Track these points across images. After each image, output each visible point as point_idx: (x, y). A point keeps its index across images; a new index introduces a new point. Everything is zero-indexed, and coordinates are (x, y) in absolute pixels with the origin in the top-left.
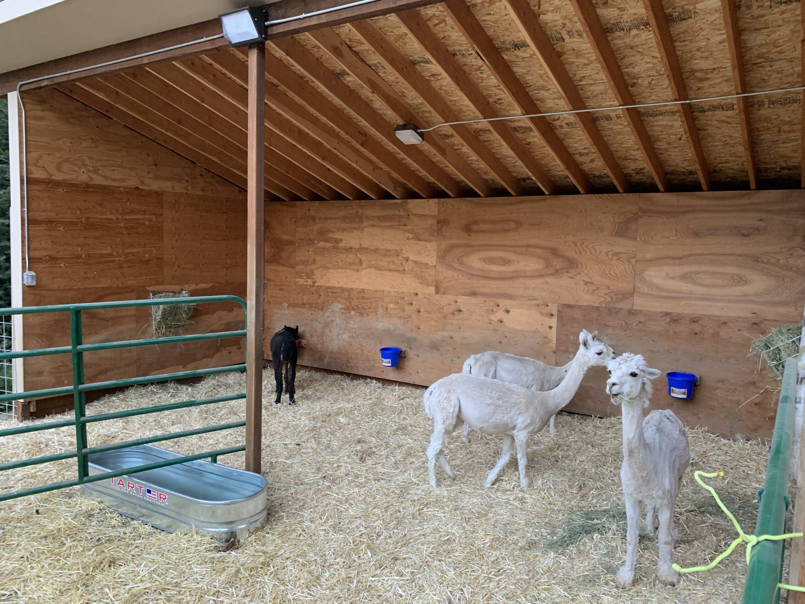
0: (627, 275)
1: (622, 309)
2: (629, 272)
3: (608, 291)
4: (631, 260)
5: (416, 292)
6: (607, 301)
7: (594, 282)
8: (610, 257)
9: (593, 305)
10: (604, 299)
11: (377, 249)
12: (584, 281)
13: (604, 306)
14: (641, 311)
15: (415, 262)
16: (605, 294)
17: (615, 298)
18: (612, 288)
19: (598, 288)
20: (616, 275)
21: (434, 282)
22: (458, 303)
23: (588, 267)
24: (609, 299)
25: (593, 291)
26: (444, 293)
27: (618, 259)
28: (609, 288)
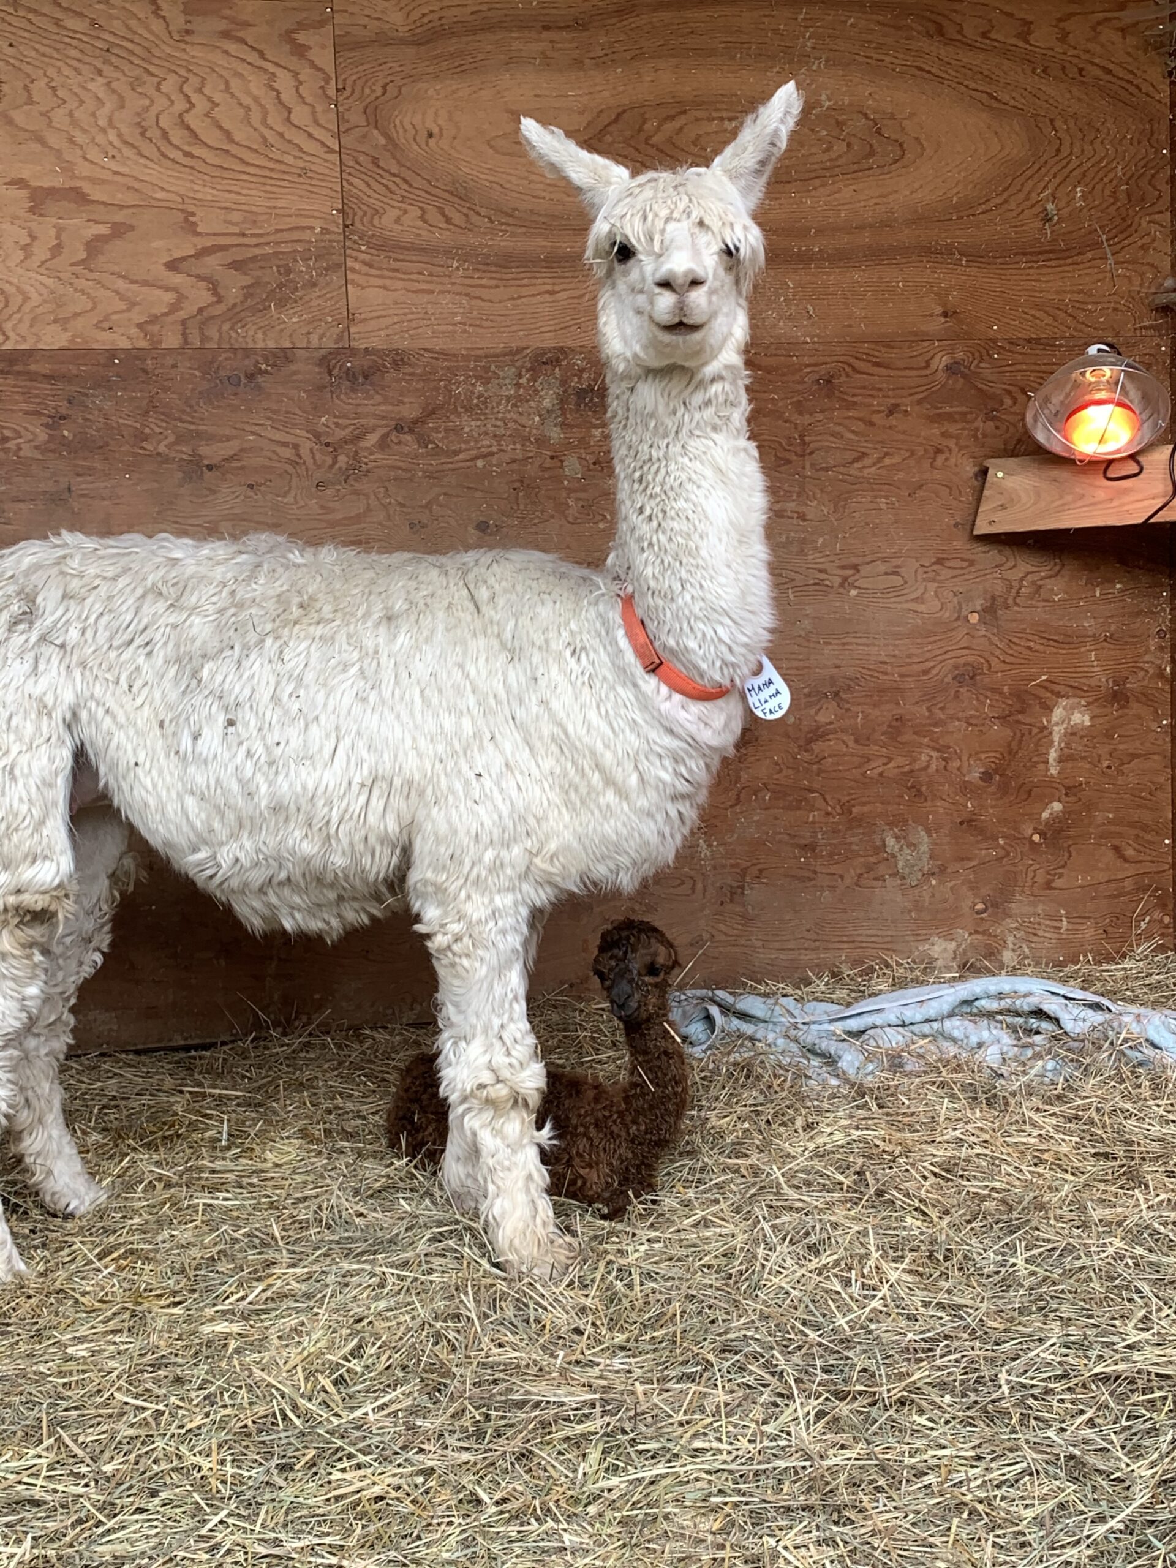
0: (292, 134)
1: (283, 357)
2: (301, 115)
3: (186, 247)
4: (306, 37)
6: (189, 309)
7: (96, 193)
9: (103, 339)
10: (170, 297)
12: (21, 183)
13: (172, 340)
14: (399, 359)
16: (173, 266)
17: (234, 286)
18: (209, 222)
19: (119, 231)
20: (228, 134)
23: (39, 88)
24: (201, 296)
25: (94, 246)
27: (226, 35)
28: (189, 226)
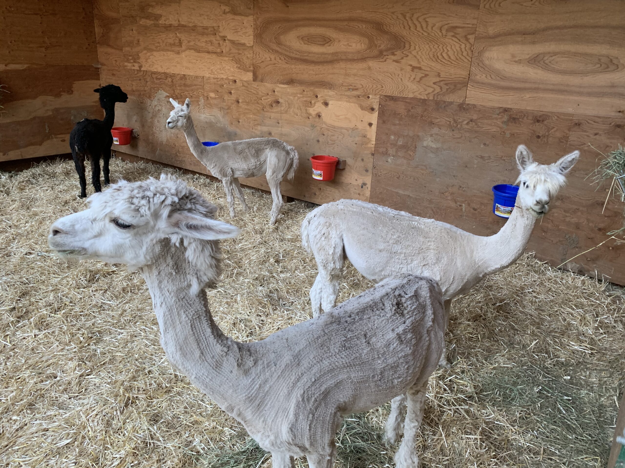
0: (463, 58)
1: (451, 103)
2: (465, 54)
3: (438, 79)
4: (469, 37)
5: (235, 78)
6: (436, 92)
7: (423, 68)
8: (444, 32)
9: (419, 97)
10: (432, 89)
11: (195, 26)
12: (411, 65)
13: (431, 98)
14: (474, 106)
15: (232, 42)
16: (434, 83)
17: (445, 88)
18: (442, 75)
19: (426, 75)
20: (450, 57)
21: (252, 66)
22: (276, 93)
23: (417, 47)
24: (438, 90)
25: (421, 79)
26: (262, 81)
27: (453, 36)
28: (439, 75)
